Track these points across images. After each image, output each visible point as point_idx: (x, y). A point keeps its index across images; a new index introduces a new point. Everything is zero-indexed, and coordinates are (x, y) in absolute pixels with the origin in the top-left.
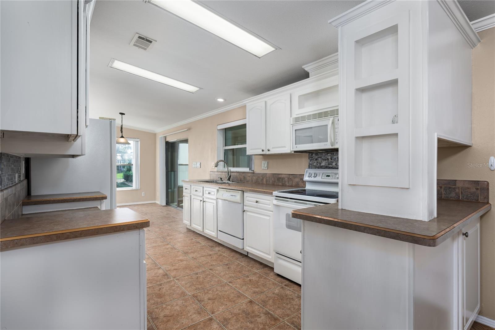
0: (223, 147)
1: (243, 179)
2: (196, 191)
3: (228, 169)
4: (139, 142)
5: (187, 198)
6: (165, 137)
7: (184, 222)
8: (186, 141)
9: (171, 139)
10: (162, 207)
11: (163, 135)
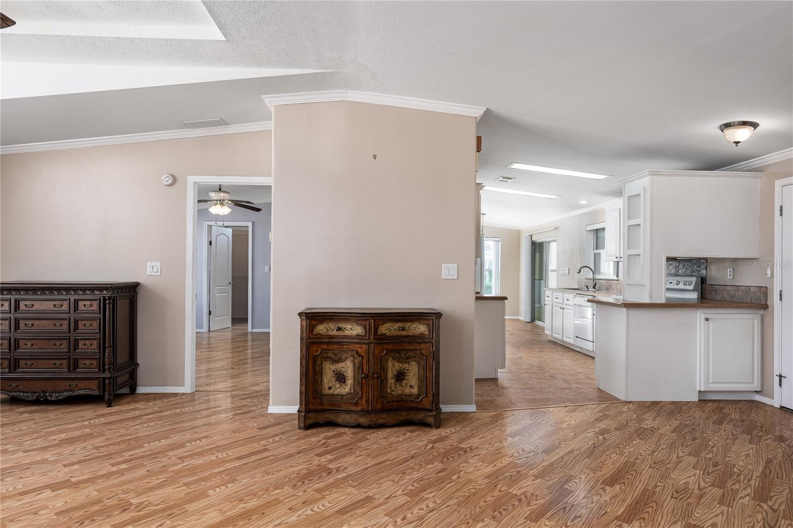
0: (594, 250)
1: (609, 287)
2: (557, 298)
3: (593, 276)
4: (500, 242)
5: (549, 306)
6: (531, 236)
7: (545, 333)
8: (555, 241)
9: (538, 239)
10: (526, 323)
11: (529, 233)
